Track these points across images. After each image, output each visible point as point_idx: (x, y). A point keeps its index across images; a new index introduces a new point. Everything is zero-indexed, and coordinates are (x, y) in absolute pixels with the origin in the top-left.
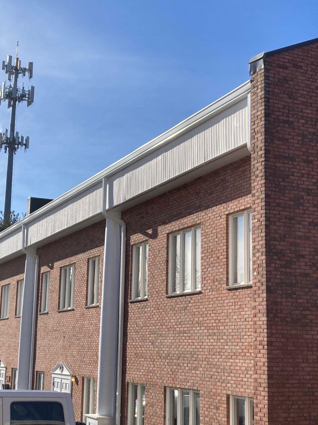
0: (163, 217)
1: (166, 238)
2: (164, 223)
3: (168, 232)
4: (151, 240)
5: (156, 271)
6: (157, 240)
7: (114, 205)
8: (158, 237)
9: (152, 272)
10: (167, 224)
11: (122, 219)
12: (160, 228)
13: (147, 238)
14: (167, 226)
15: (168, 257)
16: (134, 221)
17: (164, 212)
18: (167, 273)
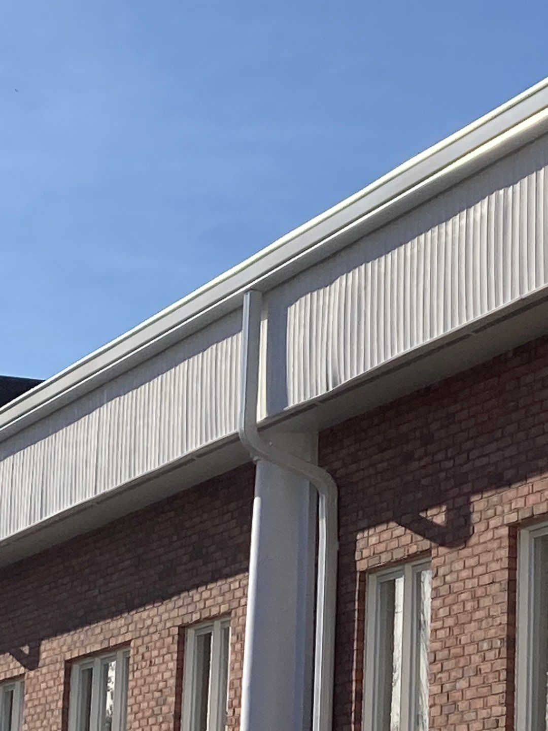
0: (494, 458)
1: (506, 543)
2: (500, 482)
3: (513, 518)
4: (442, 550)
5: (462, 684)
6: (465, 552)
7: (291, 404)
8: (473, 540)
9: (447, 687)
10: (509, 484)
11: (322, 462)
12: (479, 503)
13: (426, 544)
14: (510, 493)
15: (512, 624)
16: (372, 471)
17: (498, 434)
18: (510, 692)
